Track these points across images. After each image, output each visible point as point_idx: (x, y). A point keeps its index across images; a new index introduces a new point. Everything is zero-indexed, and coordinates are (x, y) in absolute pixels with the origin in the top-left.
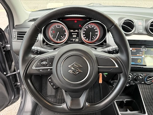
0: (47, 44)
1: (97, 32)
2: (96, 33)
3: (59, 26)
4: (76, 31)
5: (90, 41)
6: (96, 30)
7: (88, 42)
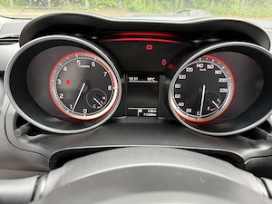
0: (33, 130)
1: (225, 85)
2: (222, 90)
3: (90, 62)
4: (150, 80)
5: (199, 118)
6: (221, 80)
7: (192, 118)
